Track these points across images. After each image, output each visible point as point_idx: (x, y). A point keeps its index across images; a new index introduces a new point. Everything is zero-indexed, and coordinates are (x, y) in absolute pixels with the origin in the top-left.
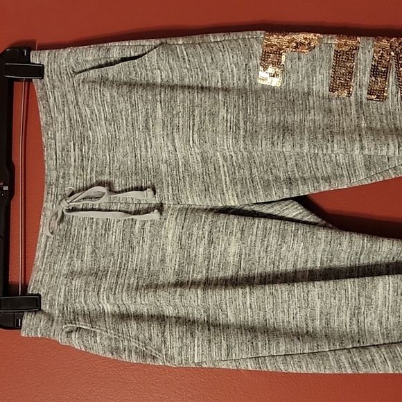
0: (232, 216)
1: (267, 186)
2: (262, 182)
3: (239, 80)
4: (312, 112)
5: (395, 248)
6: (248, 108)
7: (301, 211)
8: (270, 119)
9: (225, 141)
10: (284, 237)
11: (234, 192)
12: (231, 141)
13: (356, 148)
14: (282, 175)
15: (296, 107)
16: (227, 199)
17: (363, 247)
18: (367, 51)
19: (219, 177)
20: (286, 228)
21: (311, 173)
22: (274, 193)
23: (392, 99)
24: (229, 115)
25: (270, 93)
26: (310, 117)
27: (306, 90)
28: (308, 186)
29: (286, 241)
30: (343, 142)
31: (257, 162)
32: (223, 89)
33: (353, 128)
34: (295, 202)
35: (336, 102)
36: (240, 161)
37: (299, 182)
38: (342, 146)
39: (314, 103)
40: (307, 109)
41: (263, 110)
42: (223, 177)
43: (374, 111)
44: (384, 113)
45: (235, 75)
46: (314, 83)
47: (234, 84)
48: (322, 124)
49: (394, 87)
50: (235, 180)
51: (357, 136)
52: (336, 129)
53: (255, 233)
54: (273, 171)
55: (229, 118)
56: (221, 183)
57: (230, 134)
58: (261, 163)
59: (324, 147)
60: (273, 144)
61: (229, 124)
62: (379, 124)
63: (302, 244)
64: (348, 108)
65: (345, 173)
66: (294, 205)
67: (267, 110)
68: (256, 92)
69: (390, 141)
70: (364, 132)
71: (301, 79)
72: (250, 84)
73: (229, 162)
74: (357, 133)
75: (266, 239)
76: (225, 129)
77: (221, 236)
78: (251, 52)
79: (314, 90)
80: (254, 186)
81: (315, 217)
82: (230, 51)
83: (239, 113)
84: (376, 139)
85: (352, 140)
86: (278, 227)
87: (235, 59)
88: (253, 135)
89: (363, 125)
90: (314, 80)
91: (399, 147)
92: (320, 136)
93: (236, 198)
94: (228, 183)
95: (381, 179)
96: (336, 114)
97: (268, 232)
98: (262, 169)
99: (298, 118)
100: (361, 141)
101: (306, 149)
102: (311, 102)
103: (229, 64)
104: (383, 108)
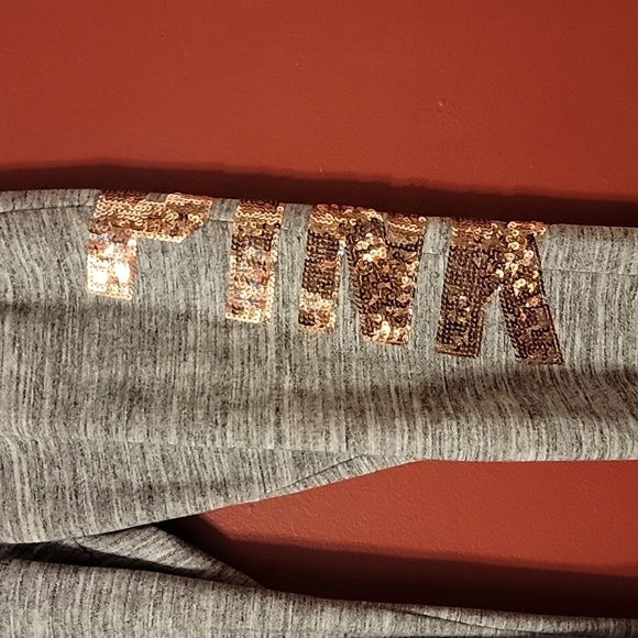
0: (34, 567)
1: (104, 503)
2: (95, 495)
3: (49, 287)
4: (191, 359)
5: (344, 624)
6: (64, 350)
7: (173, 550)
8: (105, 374)
9: (13, 422)
10: (134, 608)
11: (39, 518)
12: (24, 423)
13: (267, 439)
14: (135, 480)
15: (159, 346)
16: (25, 532)
17: (285, 624)
18: (295, 239)
19: (10, 484)
20: (140, 588)
21: (191, 473)
22: (117, 519)
23: (345, 329)
24: (23, 367)
25: (111, 314)
26: (186, 369)
27: (183, 308)
28: (183, 503)
29: (139, 616)
30: (243, 427)
31: (87, 452)
32: (15, 306)
33: (267, 391)
34: (161, 533)
35: (240, 334)
36: (54, 450)
37: (167, 495)
38: (243, 435)
39: (196, 338)
40: (181, 351)
41: (93, 354)
42: (19, 485)
43: (311, 351)
44: (329, 356)
45: (41, 278)
46: (198, 296)
47: (39, 295)
48: (207, 385)
49: (348, 306)
50: (42, 491)
51: (272, 413)
52: (233, 397)
53: (78, 601)
54: (117, 472)
55: (22, 373)
56: (14, 498)
57: (23, 408)
58: (95, 454)
59: (208, 436)
60: (107, 430)
61: (21, 386)
62: (317, 382)
63: (171, 621)
64: (262, 348)
65: (256, 474)
66: (158, 539)
67: (100, 357)
68: (83, 312)
69: (332, 425)
70: (286, 402)
71: (171, 288)
72: (73, 296)
73: (30, 454)
74: (272, 405)
75: (101, 613)
76: (13, 398)
77: (11, 609)
78: (66, 237)
79: (199, 308)
80: (78, 505)
81: (201, 560)
82: (22, 235)
83: (43, 363)
84: (306, 419)
85: (262, 422)
86: (124, 587)
87: (34, 252)
88: (68, 410)
89: (286, 386)
90: (198, 290)
91: (347, 438)
92: (200, 413)
93: (42, 530)
94: (27, 499)
95: (324, 483)
96: (237, 362)
97: (103, 599)
98: (96, 468)
99: (161, 371)
100: (278, 424)
101: (172, 439)
102: (191, 333)
103: (23, 261)
104: (328, 346)
